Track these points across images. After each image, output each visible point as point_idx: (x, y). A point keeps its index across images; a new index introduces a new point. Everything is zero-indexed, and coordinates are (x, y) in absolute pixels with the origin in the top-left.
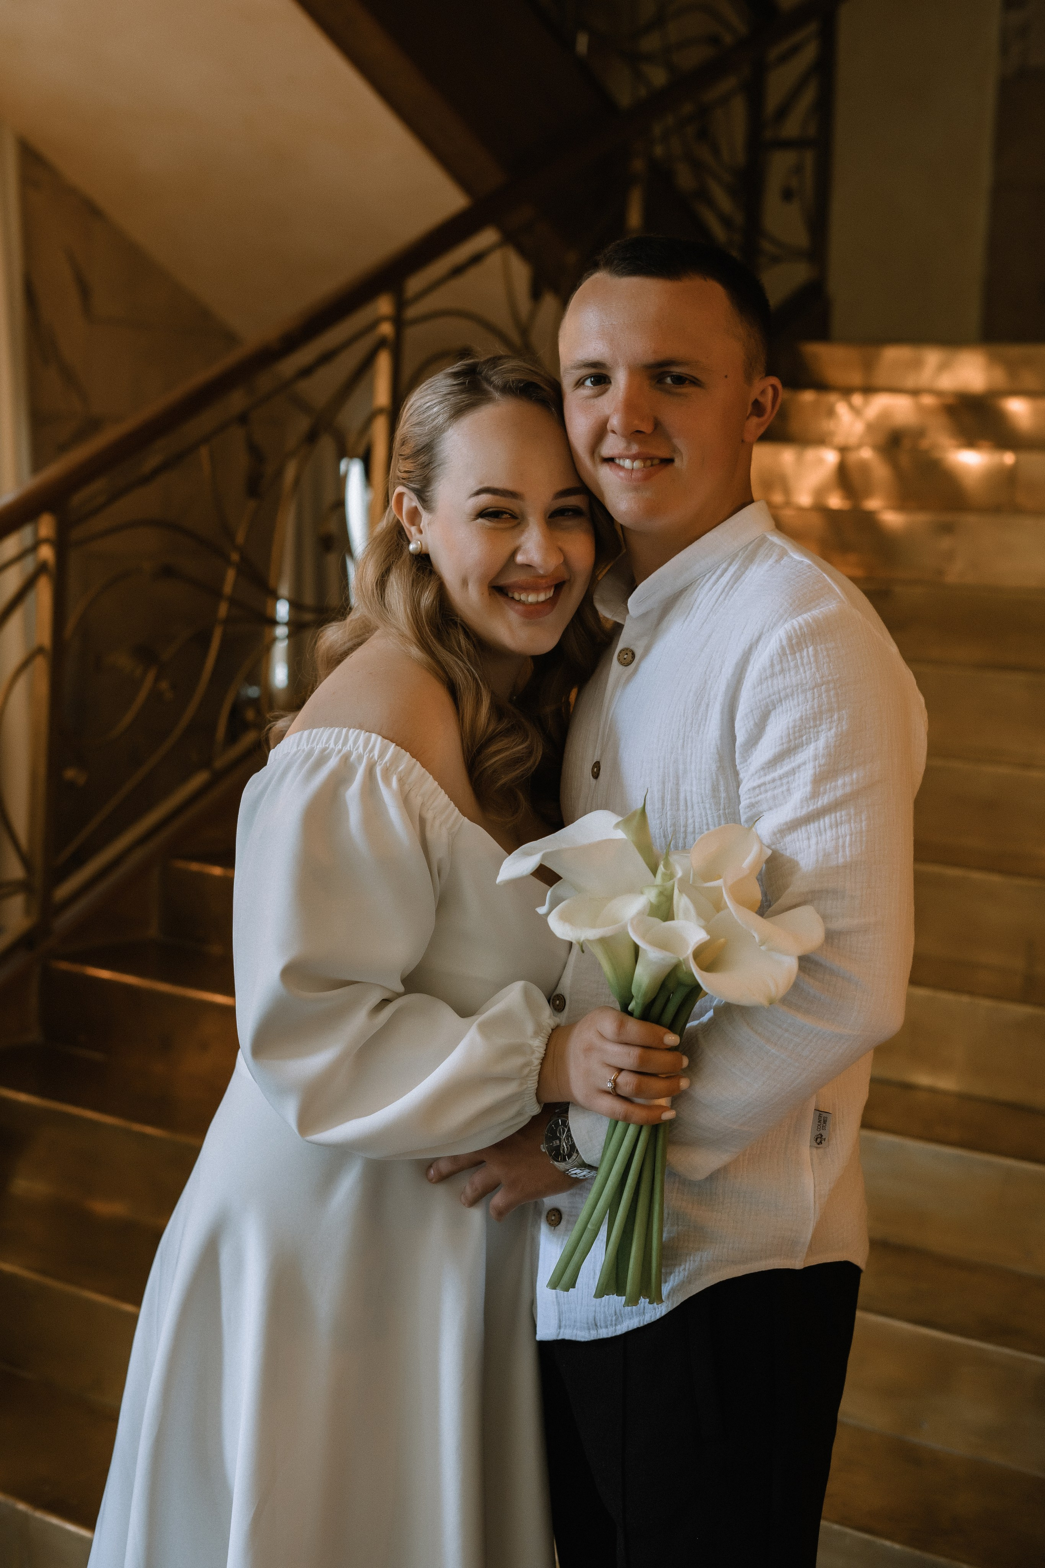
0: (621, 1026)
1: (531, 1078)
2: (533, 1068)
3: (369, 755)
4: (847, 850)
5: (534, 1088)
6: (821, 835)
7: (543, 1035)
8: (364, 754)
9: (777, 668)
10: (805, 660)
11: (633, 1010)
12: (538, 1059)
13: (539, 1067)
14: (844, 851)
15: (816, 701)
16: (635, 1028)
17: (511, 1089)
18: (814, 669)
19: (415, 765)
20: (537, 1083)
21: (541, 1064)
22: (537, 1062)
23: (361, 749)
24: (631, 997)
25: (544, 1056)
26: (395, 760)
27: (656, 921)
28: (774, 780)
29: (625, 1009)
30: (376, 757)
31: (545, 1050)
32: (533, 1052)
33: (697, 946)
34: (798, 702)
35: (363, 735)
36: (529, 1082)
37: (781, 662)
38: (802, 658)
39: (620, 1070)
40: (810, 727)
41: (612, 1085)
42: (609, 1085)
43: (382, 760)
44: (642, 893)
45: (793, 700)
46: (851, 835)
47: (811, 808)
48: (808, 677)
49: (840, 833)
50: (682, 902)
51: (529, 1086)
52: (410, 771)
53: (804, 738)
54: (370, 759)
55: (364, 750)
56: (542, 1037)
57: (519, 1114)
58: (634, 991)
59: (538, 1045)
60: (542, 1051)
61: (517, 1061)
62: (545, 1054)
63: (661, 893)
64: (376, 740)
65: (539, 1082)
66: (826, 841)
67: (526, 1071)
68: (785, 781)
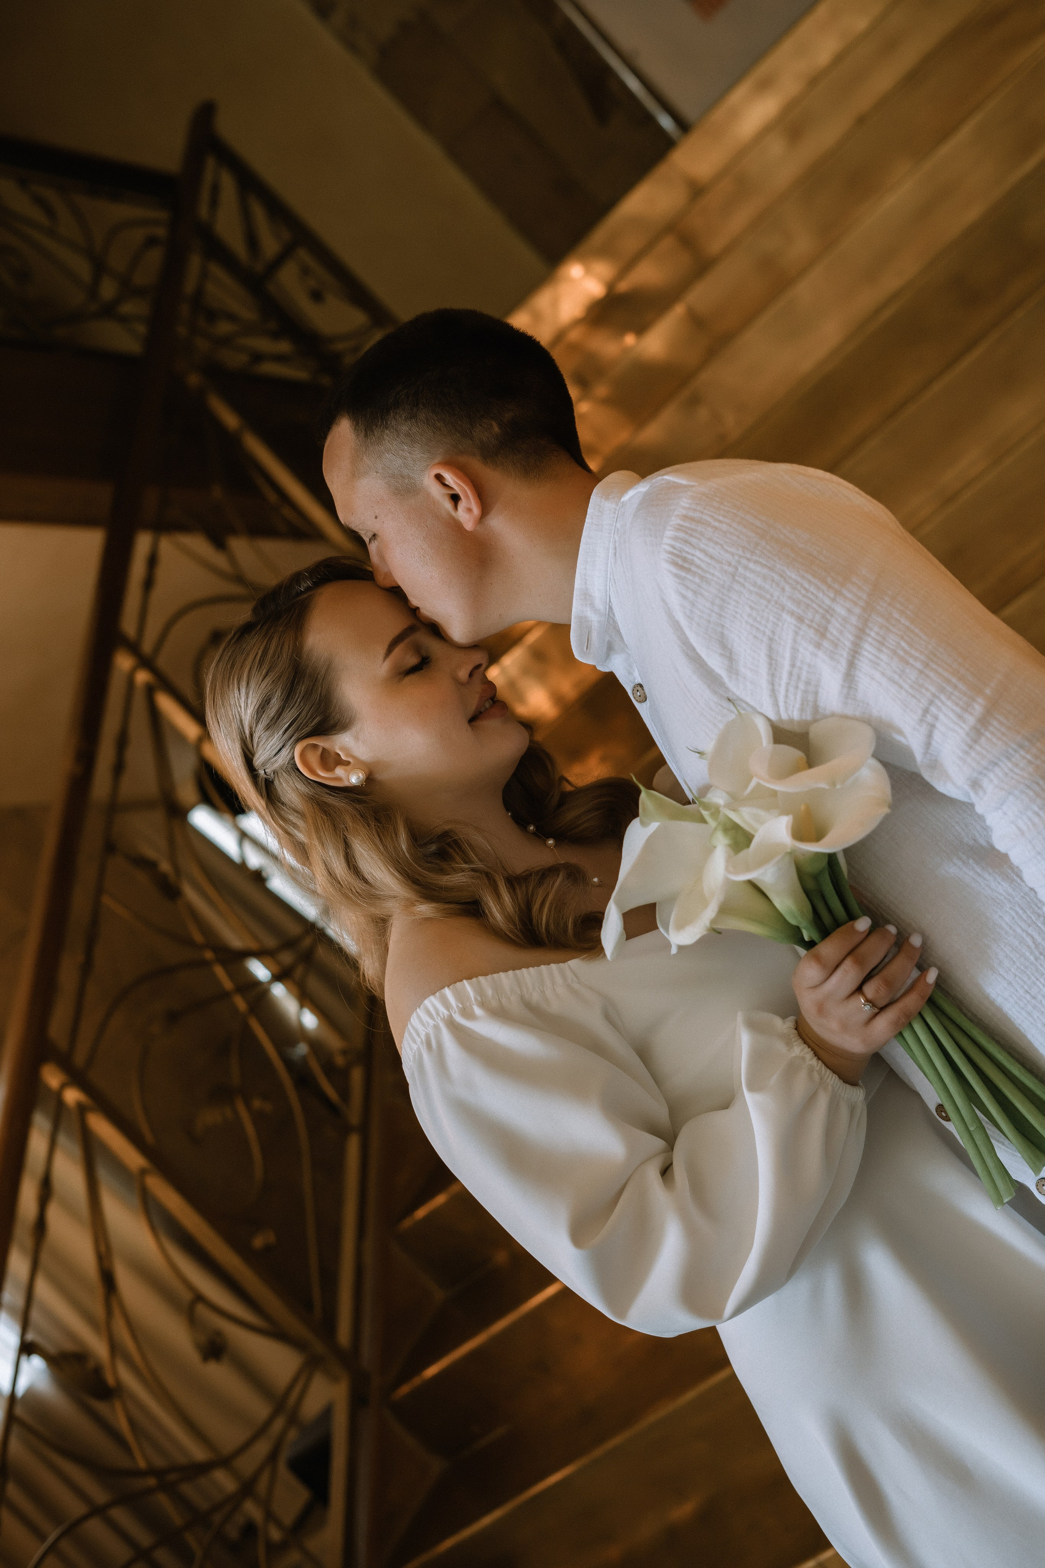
0: (818, 959)
1: (826, 1076)
2: (817, 1069)
3: (440, 1017)
4: (913, 652)
5: (836, 1082)
6: (878, 664)
7: (793, 1040)
8: (436, 1022)
9: (690, 595)
10: (703, 565)
11: (810, 937)
12: (811, 1059)
13: (820, 1062)
14: (912, 656)
15: (747, 585)
16: (829, 949)
17: (822, 1102)
18: (717, 566)
19: (479, 982)
20: (834, 1075)
21: (819, 1059)
22: (814, 1062)
23: (431, 1022)
24: (797, 930)
25: (813, 1052)
26: (461, 997)
27: (743, 854)
28: (790, 674)
29: (810, 945)
30: (446, 1012)
31: (809, 1047)
32: (803, 1058)
33: (790, 831)
34: (735, 600)
35: (420, 1012)
36: (828, 1081)
37: (687, 587)
38: (699, 567)
39: (859, 990)
40: (767, 606)
41: (869, 1005)
42: (867, 1008)
43: (452, 1008)
44: (715, 847)
45: (728, 603)
46: (902, 638)
47: (845, 654)
48: (720, 576)
49: (891, 647)
50: (744, 817)
51: (832, 1083)
52: (480, 991)
53: (771, 618)
54: (443, 1020)
55: (434, 1020)
56: (795, 1041)
57: (852, 1110)
58: (793, 922)
59: (799, 1050)
60: (807, 1050)
61: (802, 1077)
62: (812, 1050)
63: (726, 830)
64: (432, 1002)
65: (834, 1072)
66: (888, 664)
67: (816, 1076)
68: (798, 664)
